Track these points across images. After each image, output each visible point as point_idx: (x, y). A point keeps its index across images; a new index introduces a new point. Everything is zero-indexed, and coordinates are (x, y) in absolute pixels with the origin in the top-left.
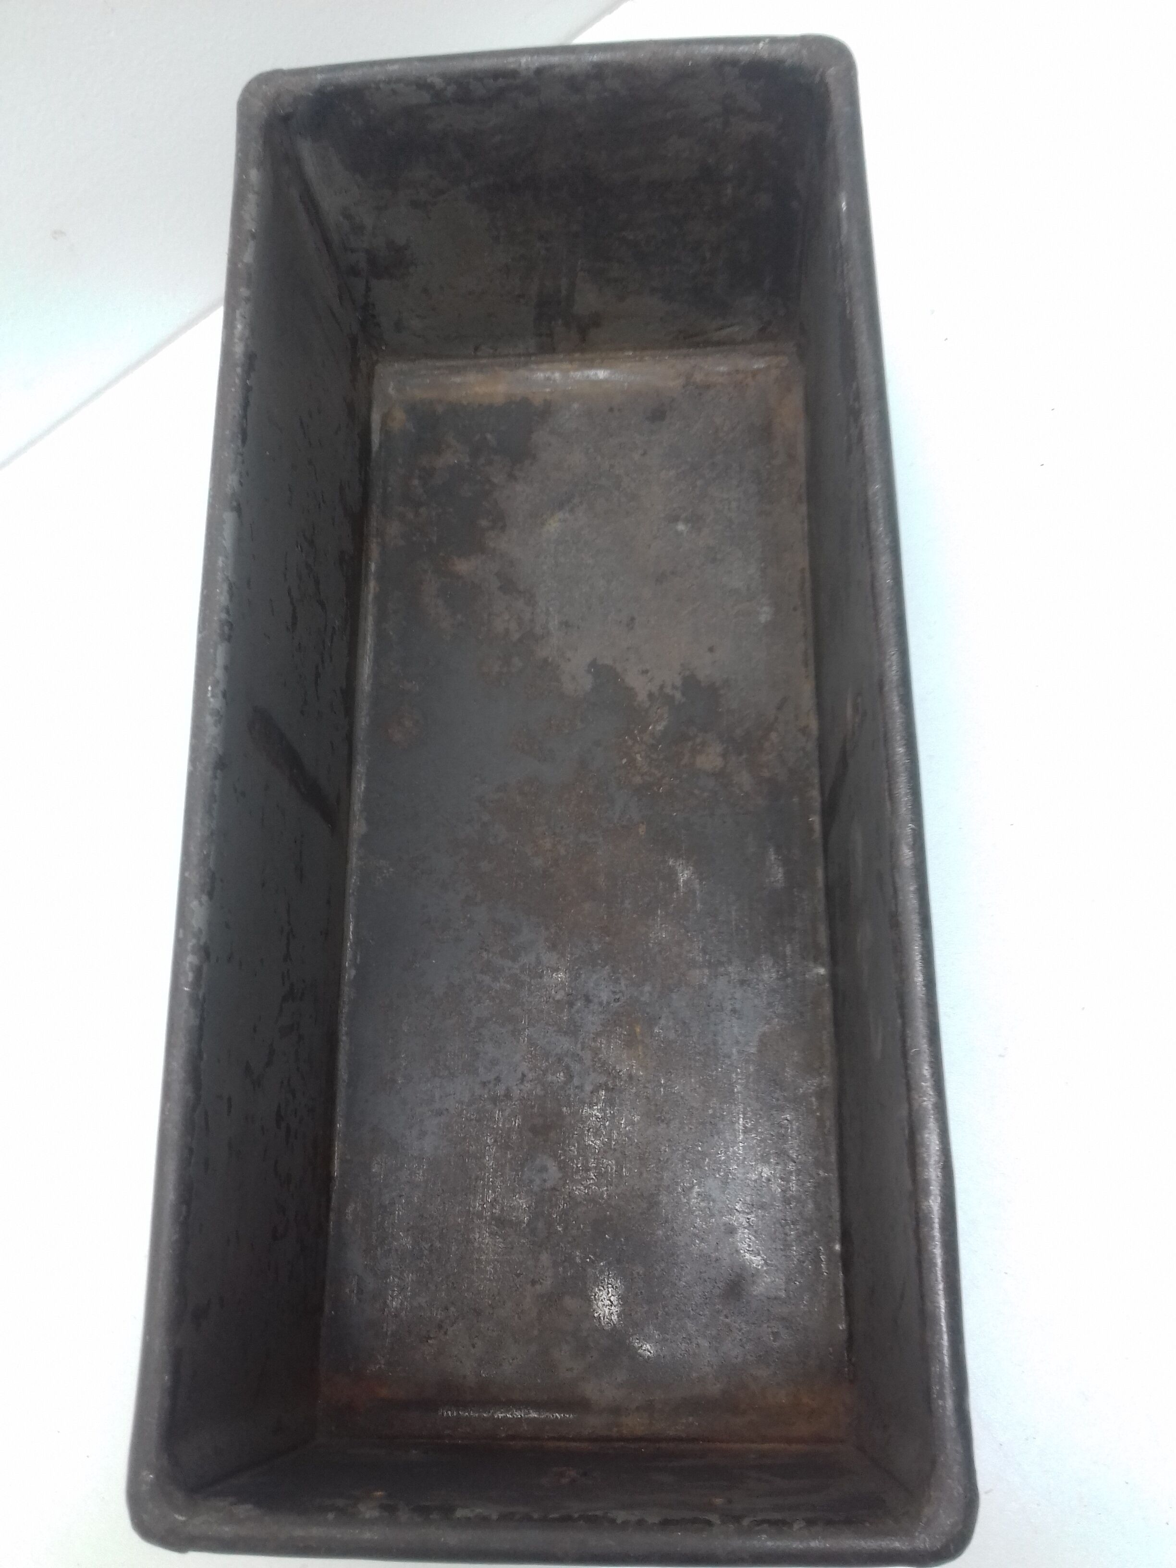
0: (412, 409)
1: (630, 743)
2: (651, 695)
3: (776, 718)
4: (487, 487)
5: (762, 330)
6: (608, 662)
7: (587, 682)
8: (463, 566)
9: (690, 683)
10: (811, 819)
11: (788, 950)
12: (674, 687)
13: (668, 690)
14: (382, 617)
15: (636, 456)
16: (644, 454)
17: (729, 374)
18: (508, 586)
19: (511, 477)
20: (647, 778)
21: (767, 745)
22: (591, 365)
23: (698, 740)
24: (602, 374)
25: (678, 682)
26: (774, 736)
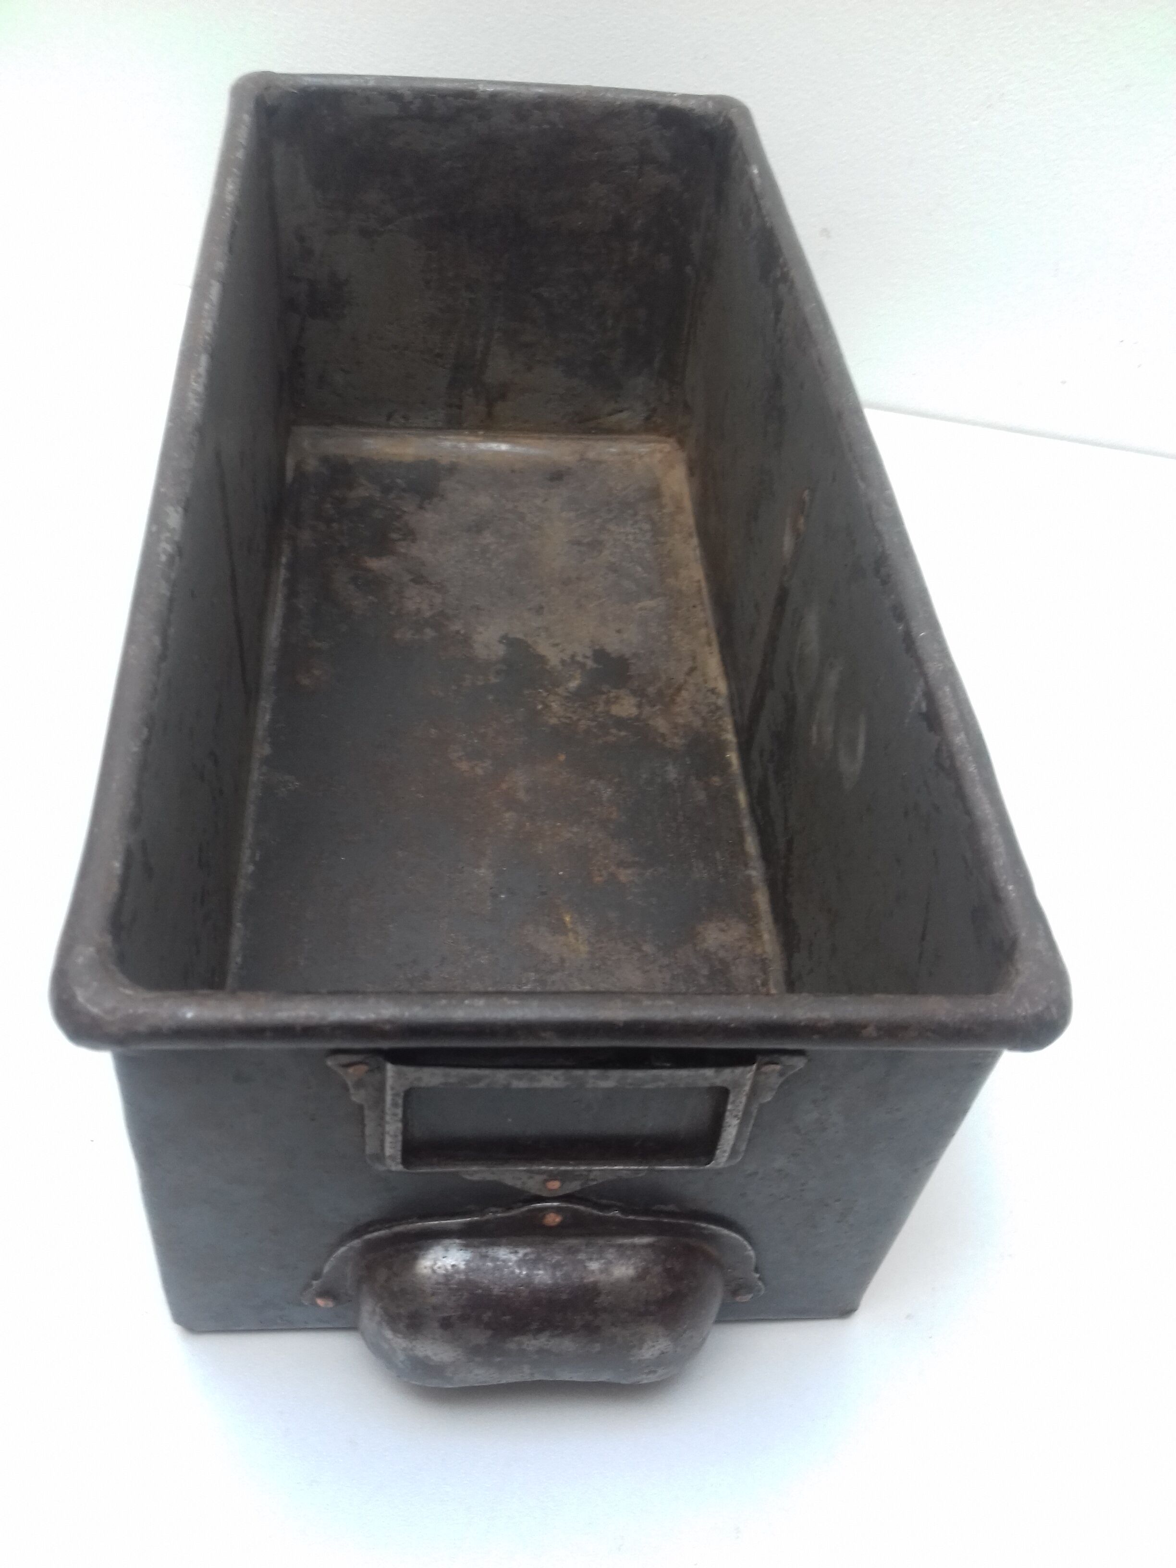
0: (325, 460)
1: (545, 694)
2: (563, 662)
3: (686, 682)
4: (398, 513)
5: (648, 419)
6: (520, 636)
7: (501, 650)
8: (374, 564)
9: (600, 655)
10: (728, 756)
11: (718, 855)
12: (585, 657)
13: (579, 658)
14: (292, 594)
15: (538, 502)
16: (546, 500)
17: (619, 454)
18: (419, 579)
19: (421, 507)
20: (563, 720)
21: (679, 700)
22: (495, 439)
23: (612, 695)
24: (504, 447)
25: (589, 653)
26: (684, 694)
